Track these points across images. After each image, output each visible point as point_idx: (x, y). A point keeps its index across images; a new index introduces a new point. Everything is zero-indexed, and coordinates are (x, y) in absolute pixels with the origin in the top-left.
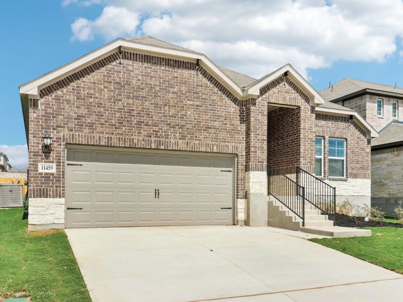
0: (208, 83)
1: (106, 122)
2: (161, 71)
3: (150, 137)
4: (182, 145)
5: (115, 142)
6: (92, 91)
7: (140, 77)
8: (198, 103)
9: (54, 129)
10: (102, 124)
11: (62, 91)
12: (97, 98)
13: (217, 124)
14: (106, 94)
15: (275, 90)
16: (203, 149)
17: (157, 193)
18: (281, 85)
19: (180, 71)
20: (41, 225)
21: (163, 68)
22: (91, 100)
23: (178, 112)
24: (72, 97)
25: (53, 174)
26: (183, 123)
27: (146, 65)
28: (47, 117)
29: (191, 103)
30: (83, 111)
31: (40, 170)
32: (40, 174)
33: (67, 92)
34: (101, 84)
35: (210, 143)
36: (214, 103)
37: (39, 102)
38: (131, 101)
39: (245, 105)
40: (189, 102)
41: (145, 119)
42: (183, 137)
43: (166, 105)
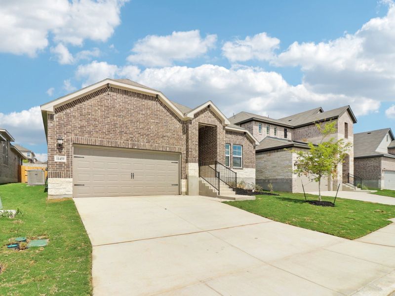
0: (164, 109)
1: (99, 130)
2: (134, 100)
3: (128, 141)
4: (148, 146)
5: (105, 143)
6: (90, 111)
7: (121, 104)
8: (157, 121)
9: (65, 134)
10: (97, 132)
11: (70, 110)
12: (93, 115)
13: (169, 134)
14: (99, 113)
15: (203, 115)
16: (161, 149)
17: (133, 176)
18: (206, 113)
19: (146, 101)
20: (57, 195)
21: (136, 99)
22: (89, 116)
23: (145, 126)
24: (77, 114)
25: (64, 163)
26: (148, 133)
27: (125, 96)
28: (60, 126)
29: (153, 121)
30: (84, 123)
31: (56, 160)
32: (55, 162)
33: (73, 110)
34: (96, 107)
35: (165, 145)
36: (167, 122)
37: (55, 116)
38: (115, 118)
39: (186, 123)
40: (152, 121)
41: (124, 129)
42: (149, 142)
43: (138, 122)
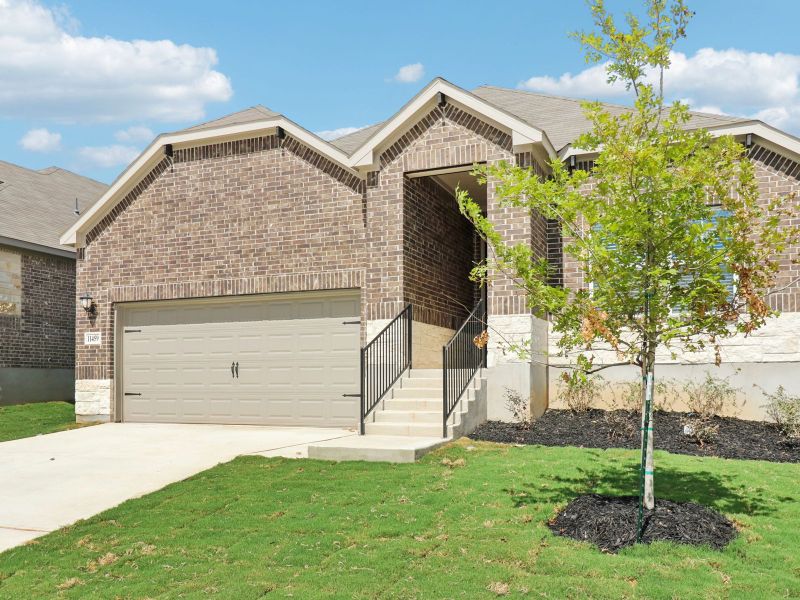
0: (303, 163)
1: (156, 264)
2: (230, 164)
3: (212, 277)
4: (259, 284)
5: (166, 293)
6: (140, 223)
7: (198, 185)
8: (285, 205)
10: (152, 268)
11: (108, 230)
12: (145, 231)
13: (318, 236)
14: (156, 222)
15: (420, 142)
16: (295, 287)
17: (235, 369)
18: (435, 126)
19: (255, 156)
20: (87, 415)
21: (230, 159)
22: (139, 235)
23: (253, 228)
24: (118, 237)
25: (98, 347)
26: (261, 245)
27: (206, 162)
28: (94, 268)
29: (274, 207)
30: (130, 253)
31: (87, 343)
32: (87, 347)
33: (114, 230)
34: (150, 209)
35: (307, 273)
36: (314, 198)
37: (86, 251)
38: (186, 225)
40: (271, 207)
41: (205, 250)
42: (261, 271)
43: (235, 221)
